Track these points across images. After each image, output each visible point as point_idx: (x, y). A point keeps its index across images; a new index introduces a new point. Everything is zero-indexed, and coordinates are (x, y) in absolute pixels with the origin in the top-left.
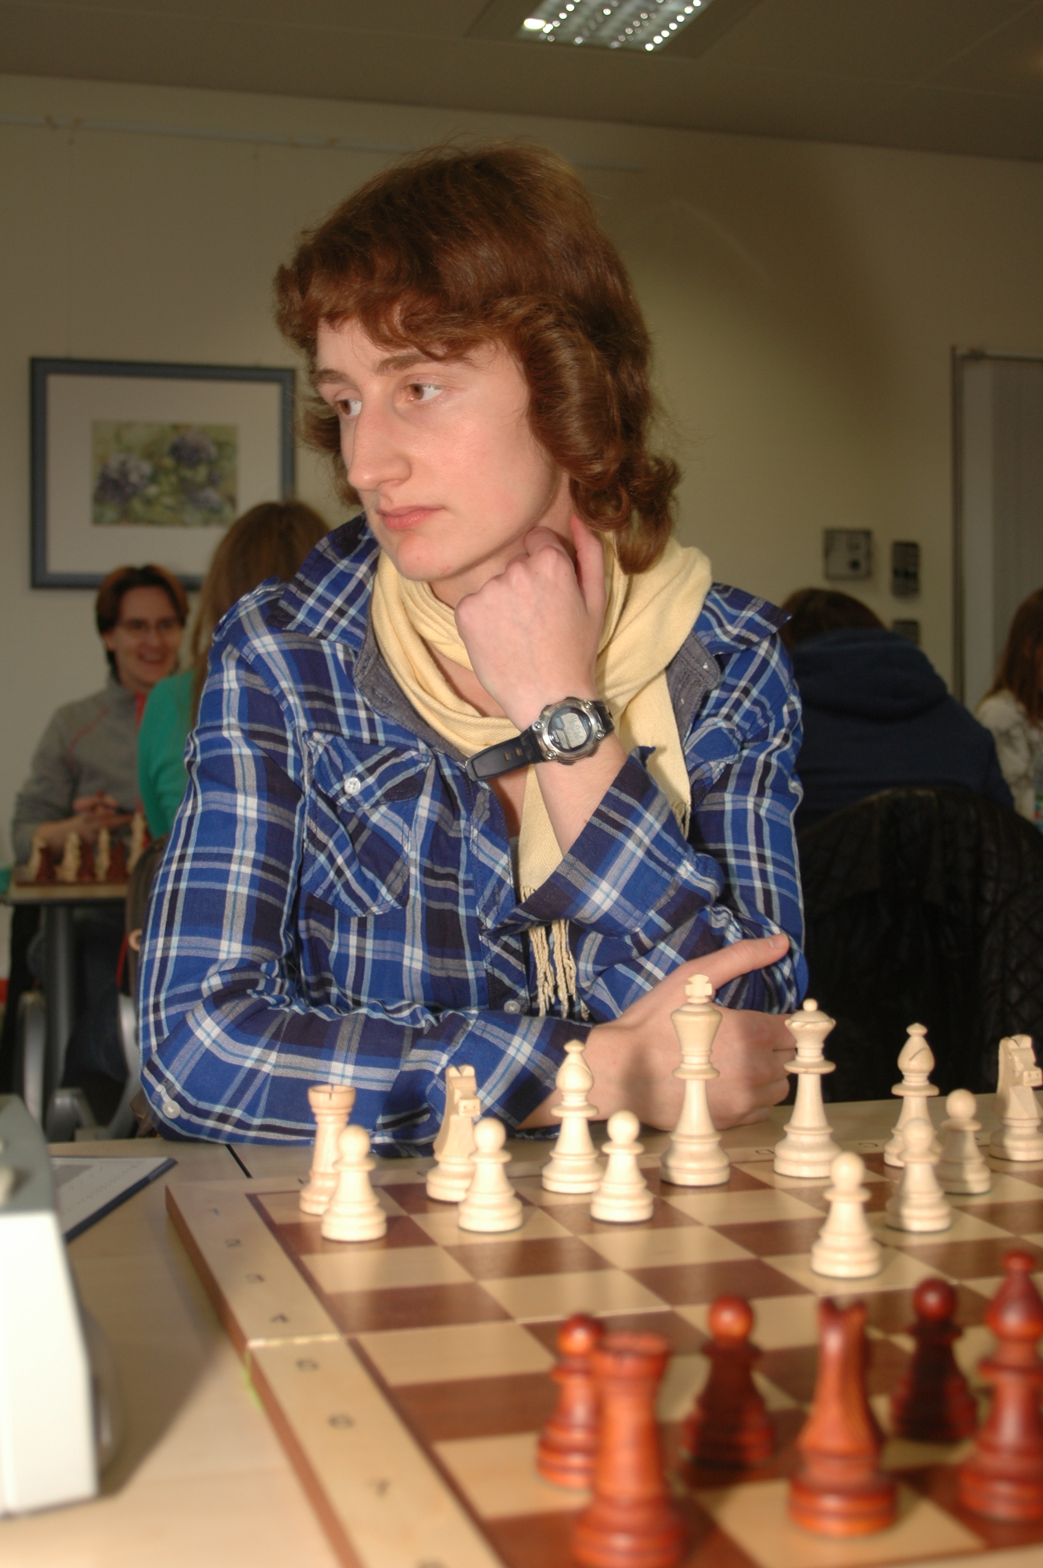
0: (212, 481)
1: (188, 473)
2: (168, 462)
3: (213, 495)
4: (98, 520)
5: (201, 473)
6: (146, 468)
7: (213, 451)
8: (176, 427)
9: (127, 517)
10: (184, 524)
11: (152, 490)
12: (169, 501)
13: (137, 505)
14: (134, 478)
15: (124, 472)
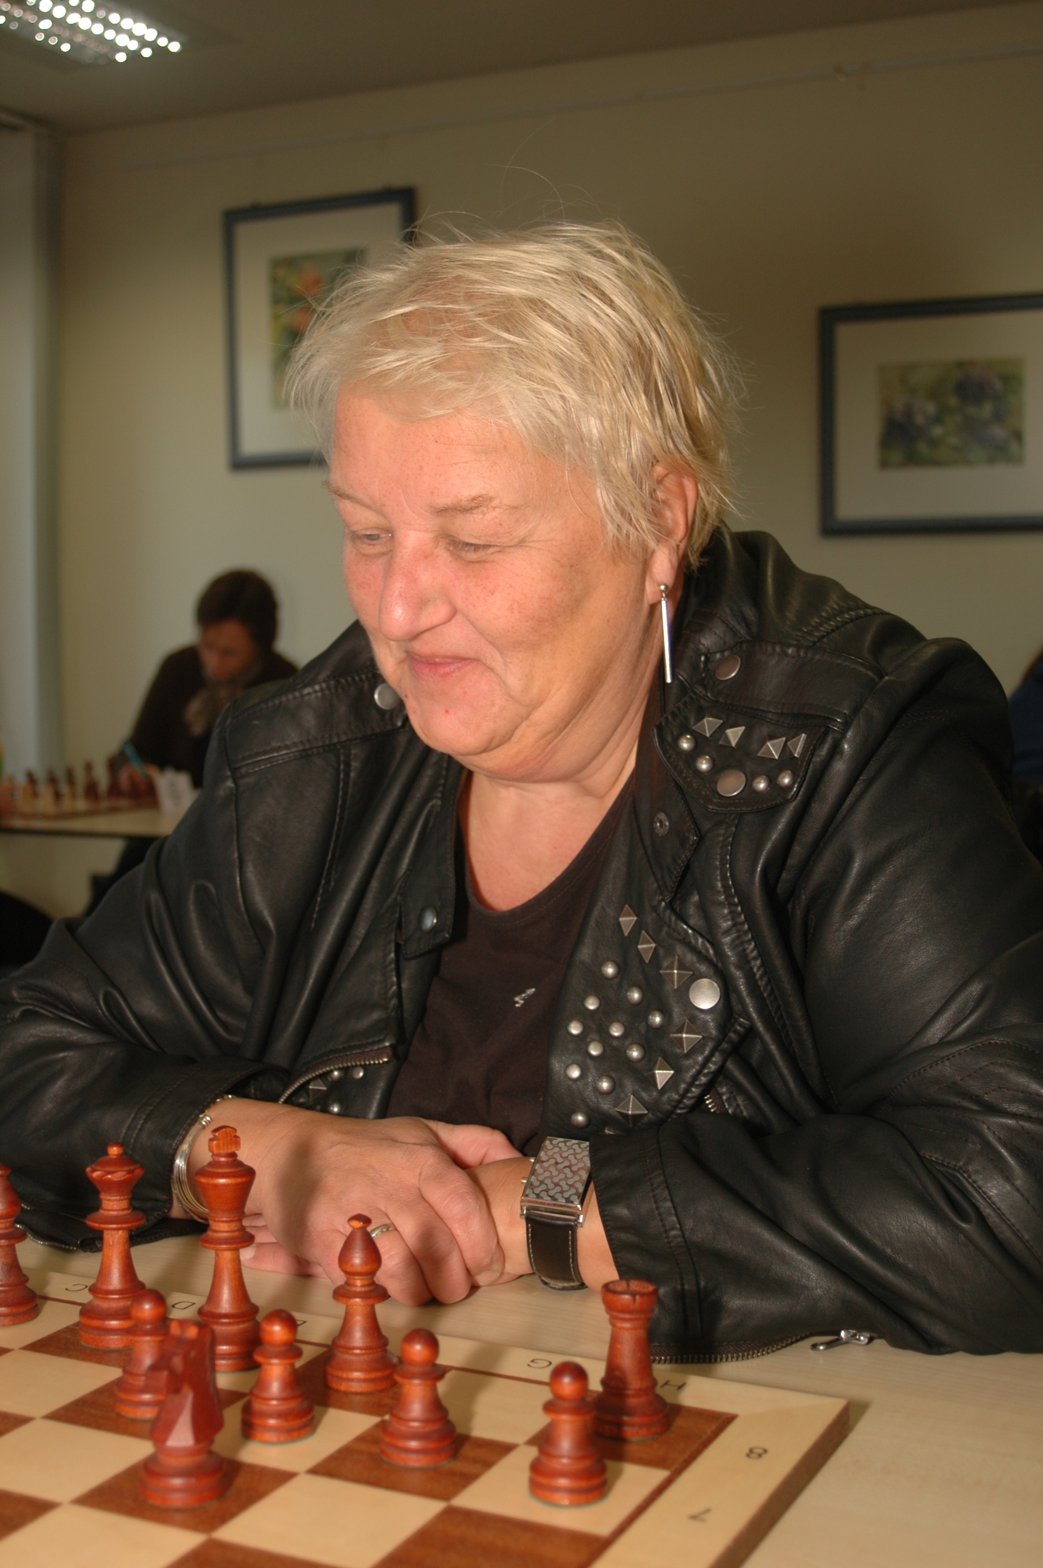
0: (998, 417)
1: (972, 410)
2: (953, 401)
3: (999, 432)
4: (884, 464)
5: (987, 410)
6: (931, 408)
7: (998, 385)
8: (961, 364)
9: (913, 460)
10: (968, 463)
11: (937, 431)
12: (953, 440)
13: (922, 448)
14: (919, 420)
15: (909, 413)
